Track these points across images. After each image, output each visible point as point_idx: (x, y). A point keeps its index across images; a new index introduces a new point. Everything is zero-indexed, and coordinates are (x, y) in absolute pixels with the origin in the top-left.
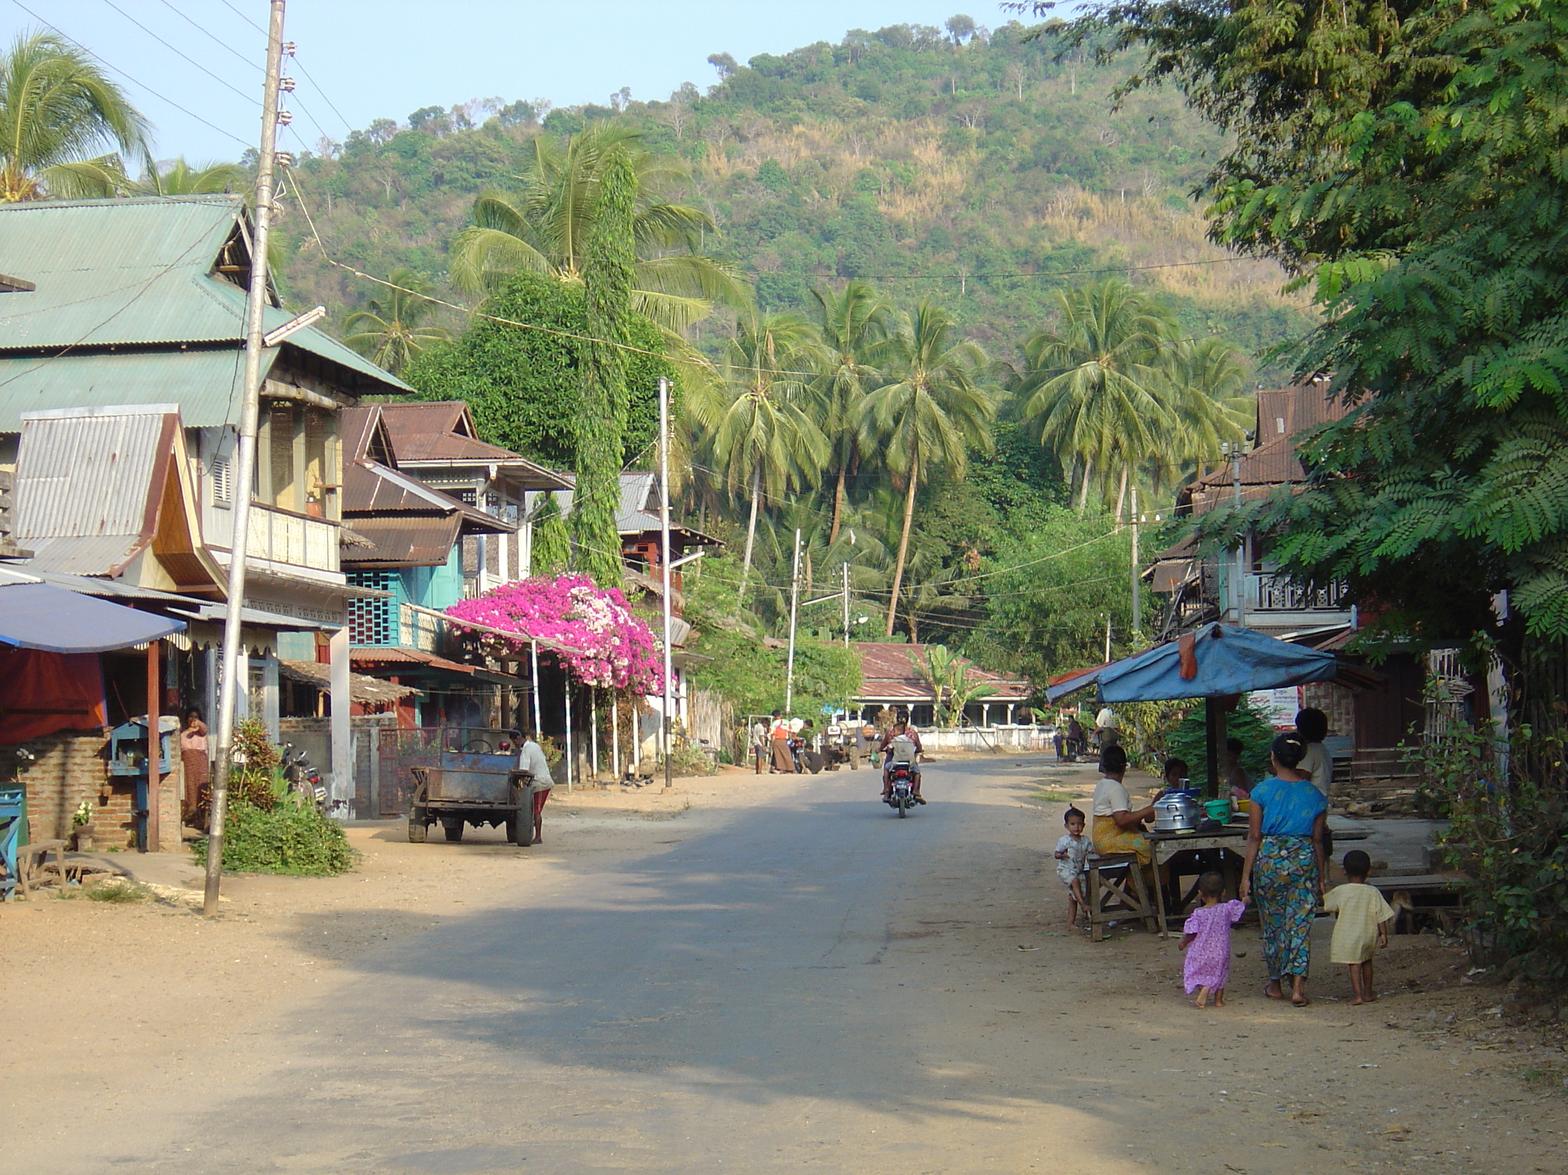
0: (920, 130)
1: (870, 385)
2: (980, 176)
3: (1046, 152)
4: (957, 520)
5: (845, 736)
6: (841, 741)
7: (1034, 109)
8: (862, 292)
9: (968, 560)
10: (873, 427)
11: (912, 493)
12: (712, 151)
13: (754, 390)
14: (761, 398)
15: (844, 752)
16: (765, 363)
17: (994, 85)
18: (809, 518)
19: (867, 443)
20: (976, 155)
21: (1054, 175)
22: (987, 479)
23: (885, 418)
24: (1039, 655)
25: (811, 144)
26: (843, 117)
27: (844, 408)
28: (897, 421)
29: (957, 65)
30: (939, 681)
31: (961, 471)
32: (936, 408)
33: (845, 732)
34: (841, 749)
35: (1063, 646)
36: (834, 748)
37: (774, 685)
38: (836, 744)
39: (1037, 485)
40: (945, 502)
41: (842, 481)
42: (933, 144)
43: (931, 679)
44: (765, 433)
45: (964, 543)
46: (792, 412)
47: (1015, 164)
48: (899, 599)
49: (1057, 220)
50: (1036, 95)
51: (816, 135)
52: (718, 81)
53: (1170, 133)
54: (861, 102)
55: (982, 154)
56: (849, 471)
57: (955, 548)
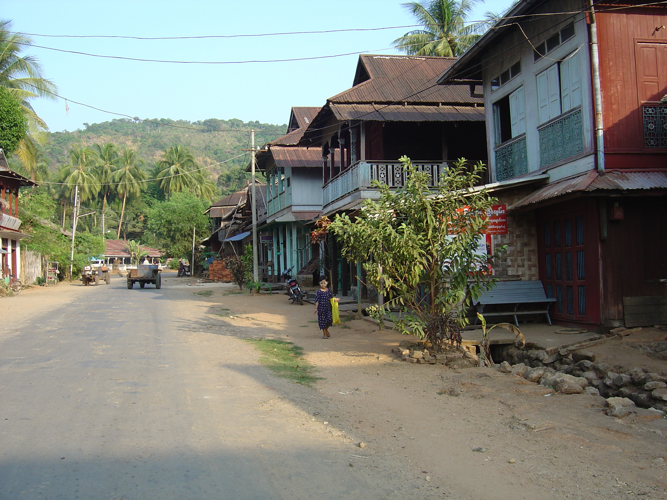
0: (128, 138)
1: (113, 170)
2: (140, 148)
3: (154, 143)
4: (137, 208)
5: (93, 271)
6: (90, 273)
7: (152, 135)
8: (112, 145)
9: (140, 218)
10: (114, 181)
11: (125, 200)
12: (83, 141)
13: (79, 169)
14: (81, 171)
15: (92, 278)
16: (82, 162)
17: (143, 131)
18: (95, 206)
19: (112, 186)
20: (140, 144)
21: (156, 148)
22: (145, 197)
23: (117, 179)
24: (169, 239)
25: (104, 140)
26: (111, 135)
27: (106, 176)
28: (120, 179)
29: (135, 126)
30: (132, 251)
31: (138, 194)
32: (131, 176)
33: (93, 269)
34: (91, 277)
35: (178, 235)
36: (87, 276)
37: (65, 249)
38: (88, 274)
39: (158, 199)
40: (134, 203)
41: (105, 197)
42: (130, 141)
43: (130, 250)
44: (82, 181)
45: (139, 214)
46: (90, 176)
47: (148, 146)
48: (121, 229)
49: (156, 157)
50: (152, 133)
51: (106, 139)
52: (85, 129)
53: (180, 141)
54: (115, 132)
55: (141, 143)
56: (107, 194)
57: (137, 215)
